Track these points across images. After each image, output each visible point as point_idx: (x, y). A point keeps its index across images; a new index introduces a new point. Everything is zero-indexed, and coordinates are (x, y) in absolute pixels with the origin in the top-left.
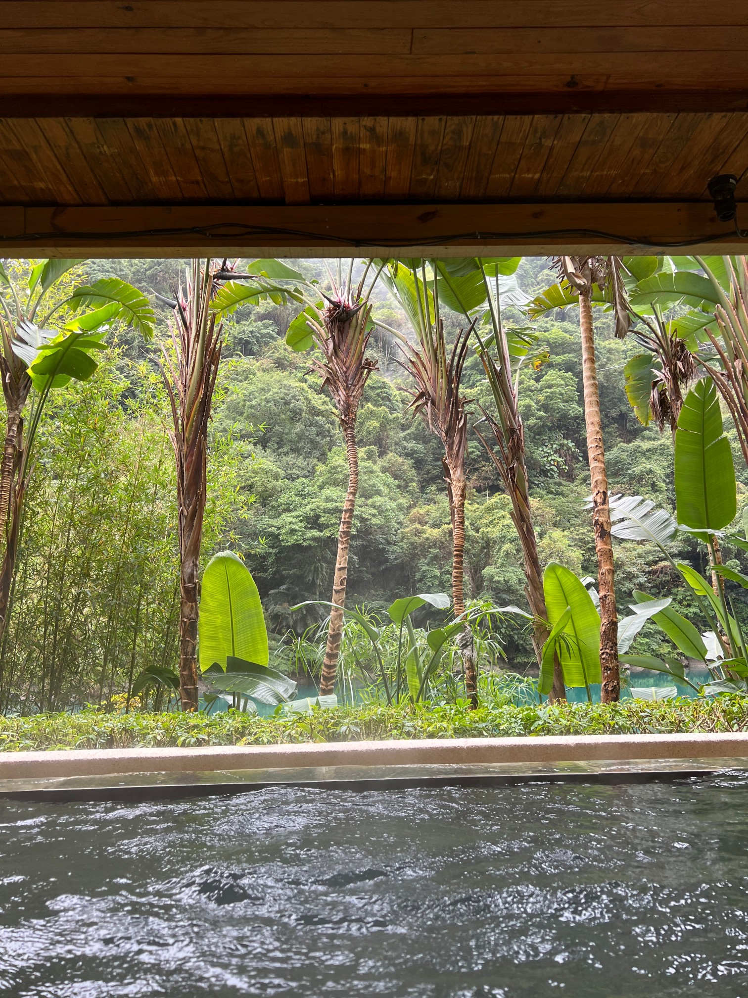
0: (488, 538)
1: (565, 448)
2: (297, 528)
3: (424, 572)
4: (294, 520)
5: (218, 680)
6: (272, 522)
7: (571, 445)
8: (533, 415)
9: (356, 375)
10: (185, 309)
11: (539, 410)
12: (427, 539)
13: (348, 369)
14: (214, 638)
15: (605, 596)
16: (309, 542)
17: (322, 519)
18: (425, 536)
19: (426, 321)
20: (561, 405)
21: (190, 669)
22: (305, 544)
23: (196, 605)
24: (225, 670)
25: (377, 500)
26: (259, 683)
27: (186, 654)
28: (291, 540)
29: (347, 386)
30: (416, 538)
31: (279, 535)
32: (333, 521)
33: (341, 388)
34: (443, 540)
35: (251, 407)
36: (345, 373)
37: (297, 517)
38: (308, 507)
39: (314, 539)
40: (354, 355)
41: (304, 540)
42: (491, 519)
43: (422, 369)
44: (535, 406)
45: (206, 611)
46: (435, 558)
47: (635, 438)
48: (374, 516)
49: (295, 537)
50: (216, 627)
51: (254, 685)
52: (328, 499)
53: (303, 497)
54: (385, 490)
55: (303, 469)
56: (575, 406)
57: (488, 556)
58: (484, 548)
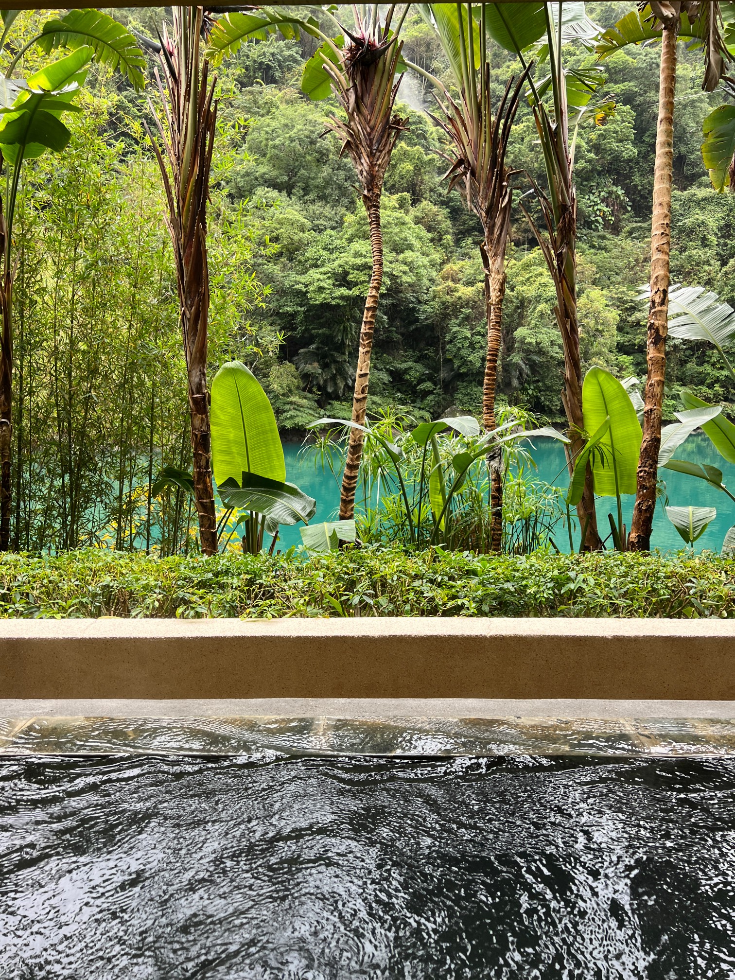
0: (523, 297)
1: (614, 196)
2: (326, 286)
3: (455, 333)
4: (322, 277)
5: (234, 495)
6: (299, 278)
7: (620, 193)
8: (582, 157)
9: (382, 137)
10: (171, 54)
11: (589, 151)
12: (460, 298)
13: (372, 129)
14: (228, 453)
15: (651, 410)
16: (337, 301)
17: (351, 276)
18: (457, 294)
19: (469, 64)
20: (614, 145)
21: (205, 483)
22: (333, 303)
23: (207, 417)
24: (240, 484)
25: (409, 255)
26: (276, 501)
27: (199, 467)
28: (319, 299)
29: (371, 152)
30: (448, 297)
31: (307, 292)
32: (363, 278)
33: (364, 154)
34: (476, 299)
35: (275, 147)
36: (369, 134)
37: (325, 274)
38: (337, 263)
39: (342, 297)
40: (380, 111)
41: (333, 298)
42: (527, 276)
43: (461, 129)
44: (585, 146)
45: (217, 424)
46: (467, 318)
47: (691, 185)
48: (405, 273)
49: (323, 295)
50: (229, 441)
51: (270, 504)
52: (357, 255)
53: (331, 251)
54: (417, 244)
55: (330, 219)
56: (630, 146)
57: (521, 317)
58: (518, 308)
